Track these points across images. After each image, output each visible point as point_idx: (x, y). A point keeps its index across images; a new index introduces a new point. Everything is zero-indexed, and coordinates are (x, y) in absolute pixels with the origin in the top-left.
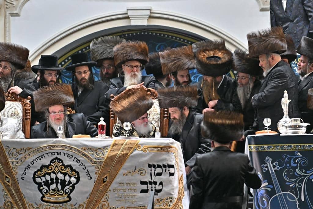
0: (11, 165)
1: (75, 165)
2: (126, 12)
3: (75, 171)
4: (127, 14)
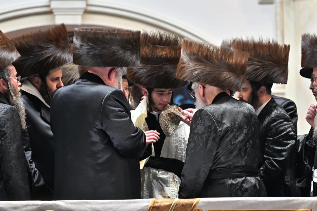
2: (47, 4)
4: (49, 6)
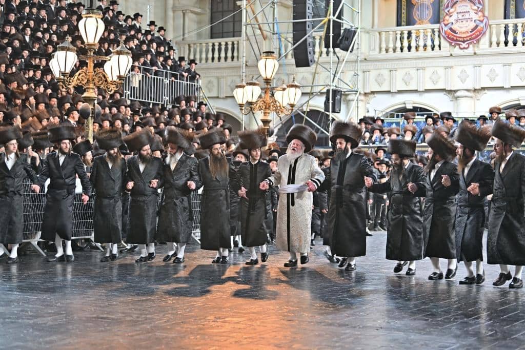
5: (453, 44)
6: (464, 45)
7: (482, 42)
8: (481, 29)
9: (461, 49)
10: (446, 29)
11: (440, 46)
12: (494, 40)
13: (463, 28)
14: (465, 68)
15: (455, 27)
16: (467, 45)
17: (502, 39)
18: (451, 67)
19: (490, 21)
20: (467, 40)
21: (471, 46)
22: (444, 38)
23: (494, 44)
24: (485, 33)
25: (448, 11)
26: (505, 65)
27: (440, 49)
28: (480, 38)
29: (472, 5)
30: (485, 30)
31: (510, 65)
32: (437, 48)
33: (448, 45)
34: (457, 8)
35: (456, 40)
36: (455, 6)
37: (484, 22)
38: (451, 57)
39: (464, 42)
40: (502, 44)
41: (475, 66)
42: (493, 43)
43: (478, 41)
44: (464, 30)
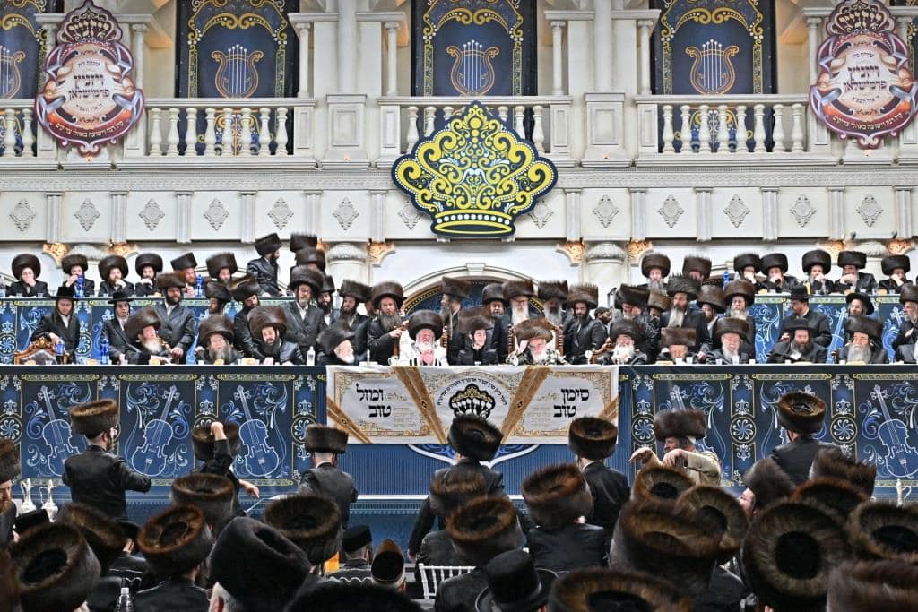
0: (428, 391)
1: (491, 392)
3: (490, 396)
4: (466, 267)
5: (64, 144)
6: (89, 147)
7: (129, 142)
8: (128, 116)
9: (82, 154)
10: (48, 109)
11: (34, 148)
12: (156, 138)
13: (89, 110)
14: (93, 197)
15: (69, 106)
16: (97, 148)
17: (174, 138)
18: (60, 194)
19: (147, 100)
20: (97, 138)
21: (104, 150)
22: (45, 129)
23: (156, 149)
24: (136, 125)
25: (55, 72)
26: (178, 194)
27: (35, 155)
28: (126, 135)
29: (110, 62)
30: (135, 117)
31: (189, 194)
32: (27, 150)
33: (53, 145)
34: (76, 66)
35: (72, 136)
36: (70, 62)
37: (135, 100)
38: (61, 171)
39: (89, 140)
40: (174, 150)
41: (114, 194)
42: (154, 146)
43: (121, 141)
44: (89, 114)
